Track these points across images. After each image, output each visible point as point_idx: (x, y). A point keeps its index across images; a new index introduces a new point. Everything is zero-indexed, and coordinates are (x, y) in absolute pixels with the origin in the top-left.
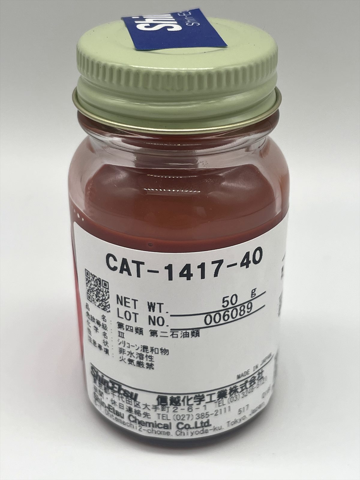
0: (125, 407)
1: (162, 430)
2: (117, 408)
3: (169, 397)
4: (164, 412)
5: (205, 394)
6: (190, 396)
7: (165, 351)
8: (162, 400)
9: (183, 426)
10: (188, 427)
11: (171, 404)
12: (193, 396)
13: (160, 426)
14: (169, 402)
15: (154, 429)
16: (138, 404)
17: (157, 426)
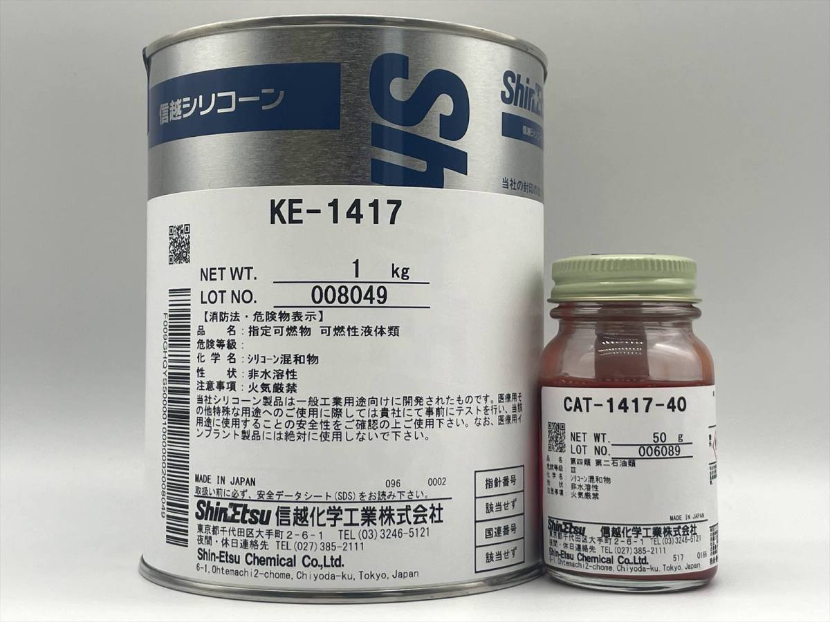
0: (575, 545)
1: (606, 564)
2: (568, 551)
3: (611, 527)
4: (607, 545)
5: (642, 527)
6: (629, 527)
7: (607, 480)
8: (605, 531)
9: (623, 560)
10: (627, 562)
11: (613, 535)
12: (632, 527)
13: (604, 560)
14: (611, 533)
15: (599, 564)
16: (585, 539)
17: (601, 560)
